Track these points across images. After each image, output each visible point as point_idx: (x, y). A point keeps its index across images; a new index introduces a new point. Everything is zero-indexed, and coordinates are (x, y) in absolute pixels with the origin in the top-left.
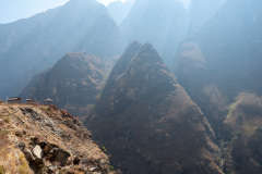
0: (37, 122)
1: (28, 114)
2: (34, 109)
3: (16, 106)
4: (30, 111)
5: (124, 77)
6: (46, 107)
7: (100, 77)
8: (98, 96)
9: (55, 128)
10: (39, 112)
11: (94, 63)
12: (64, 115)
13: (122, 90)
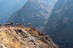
0: (25, 39)
1: (19, 34)
2: (23, 30)
3: (12, 28)
4: (20, 31)
5: (61, 11)
6: (29, 29)
7: (46, 12)
8: (46, 22)
9: (36, 43)
10: (26, 32)
11: (43, 4)
12: (40, 34)
13: (60, 19)
